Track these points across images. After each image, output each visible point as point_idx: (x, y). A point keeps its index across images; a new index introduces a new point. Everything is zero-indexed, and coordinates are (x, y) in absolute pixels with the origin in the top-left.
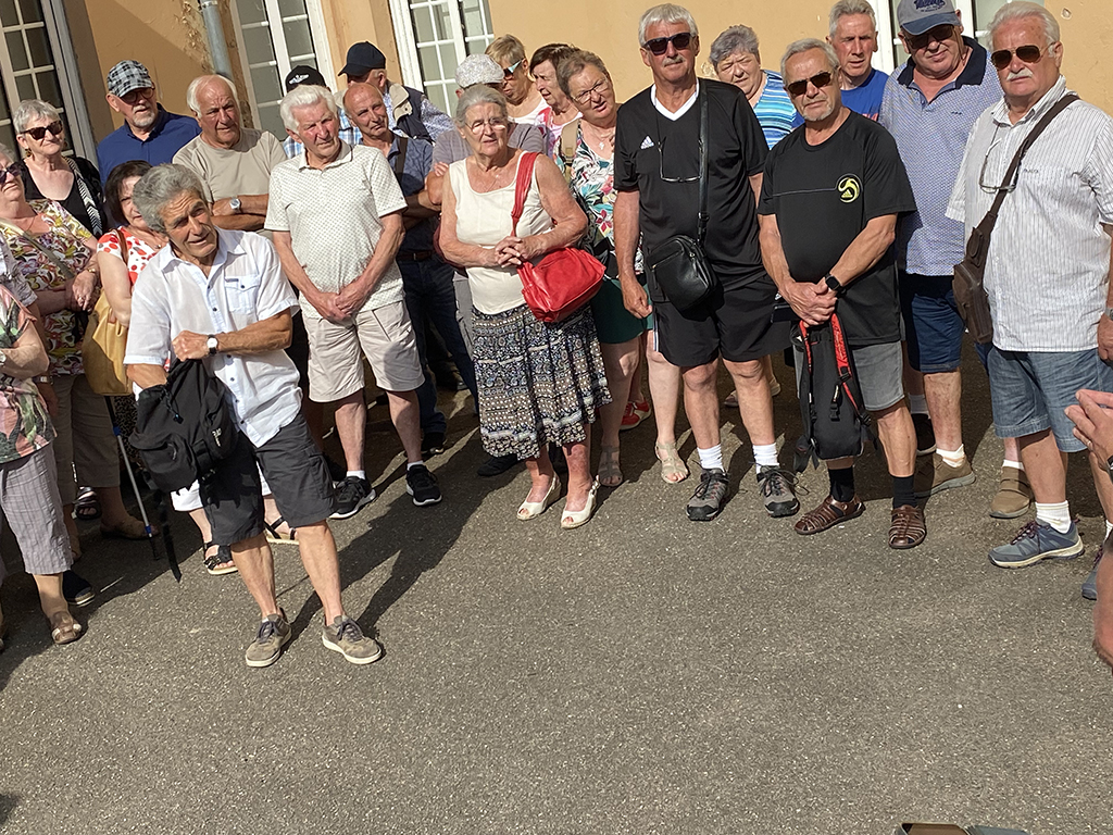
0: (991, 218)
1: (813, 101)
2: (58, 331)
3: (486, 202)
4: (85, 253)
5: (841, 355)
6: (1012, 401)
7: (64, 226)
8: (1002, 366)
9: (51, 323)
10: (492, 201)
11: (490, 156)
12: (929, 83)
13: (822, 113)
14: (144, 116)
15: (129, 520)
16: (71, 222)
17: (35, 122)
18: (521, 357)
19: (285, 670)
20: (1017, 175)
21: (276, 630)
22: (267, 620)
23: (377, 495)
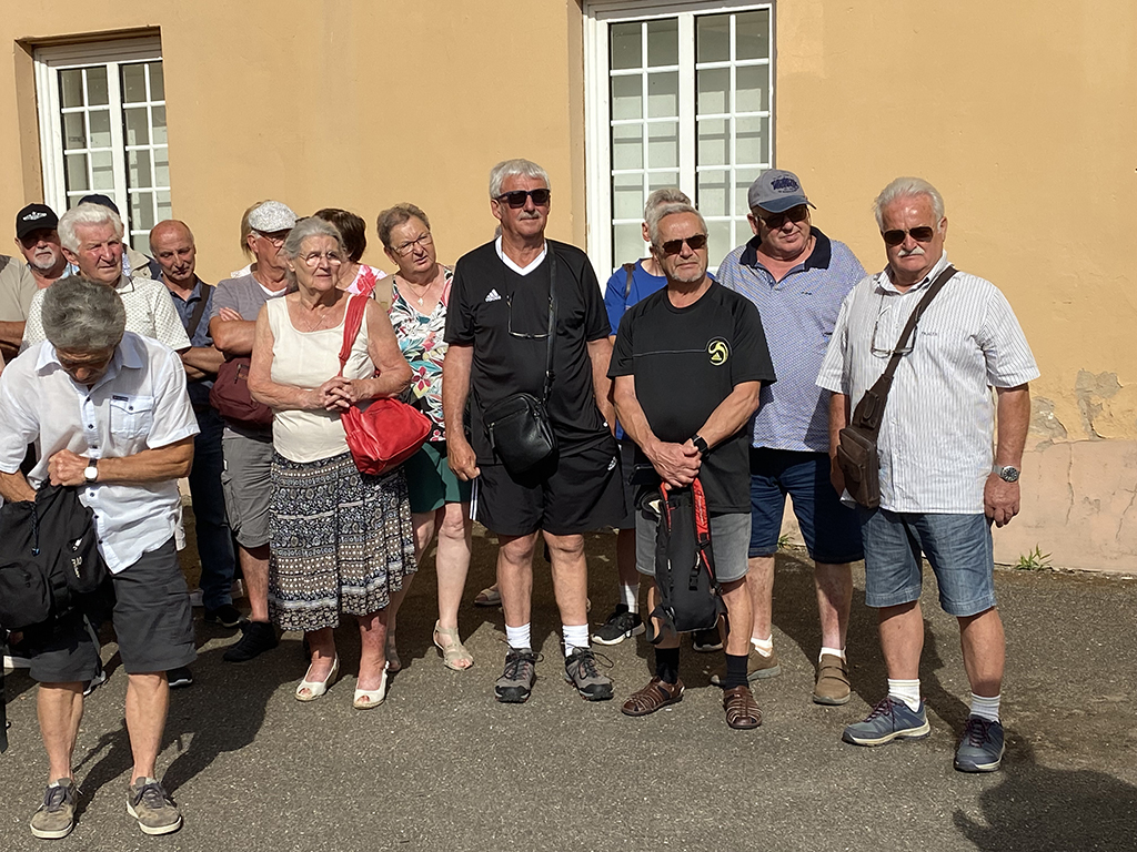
0: (885, 382)
1: (686, 261)
3: (309, 342)
5: (701, 521)
6: (891, 567)
8: (885, 531)
10: (317, 342)
11: (320, 291)
12: (776, 264)
13: (694, 275)
20: (914, 338)
21: (68, 796)
22: (58, 784)
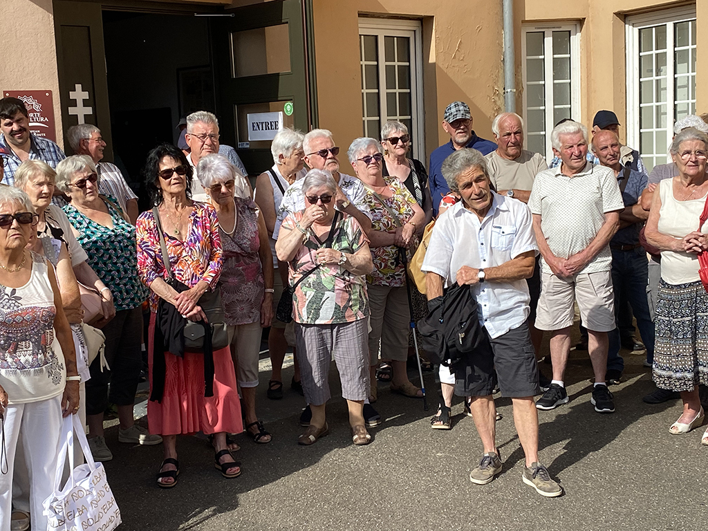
2: (387, 258)
3: (683, 208)
4: (411, 213)
7: (401, 194)
9: (383, 252)
10: (687, 207)
11: (691, 176)
14: (461, 137)
15: (408, 385)
16: (406, 192)
17: (393, 134)
18: (690, 318)
19: (495, 489)
21: (492, 462)
22: (488, 455)
23: (570, 401)
